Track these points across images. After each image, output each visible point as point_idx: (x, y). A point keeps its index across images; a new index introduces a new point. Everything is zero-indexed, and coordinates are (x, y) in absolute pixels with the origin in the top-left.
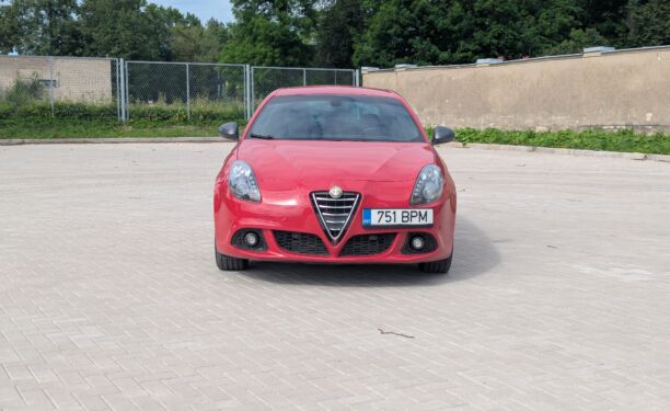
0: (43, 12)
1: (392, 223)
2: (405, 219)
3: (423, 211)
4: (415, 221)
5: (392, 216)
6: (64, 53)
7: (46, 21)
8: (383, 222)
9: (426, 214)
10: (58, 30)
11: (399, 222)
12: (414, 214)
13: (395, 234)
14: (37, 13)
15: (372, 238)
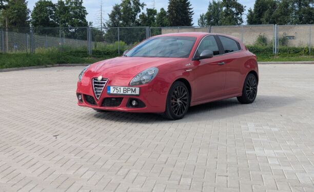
0: (296, 4)
1: (119, 93)
2: (125, 91)
3: (134, 88)
4: (129, 93)
5: (119, 90)
6: (304, 23)
7: (297, 9)
8: (115, 92)
9: (135, 90)
10: (302, 12)
11: (122, 92)
12: (129, 89)
13: (123, 98)
14: (293, 5)
15: (113, 99)
